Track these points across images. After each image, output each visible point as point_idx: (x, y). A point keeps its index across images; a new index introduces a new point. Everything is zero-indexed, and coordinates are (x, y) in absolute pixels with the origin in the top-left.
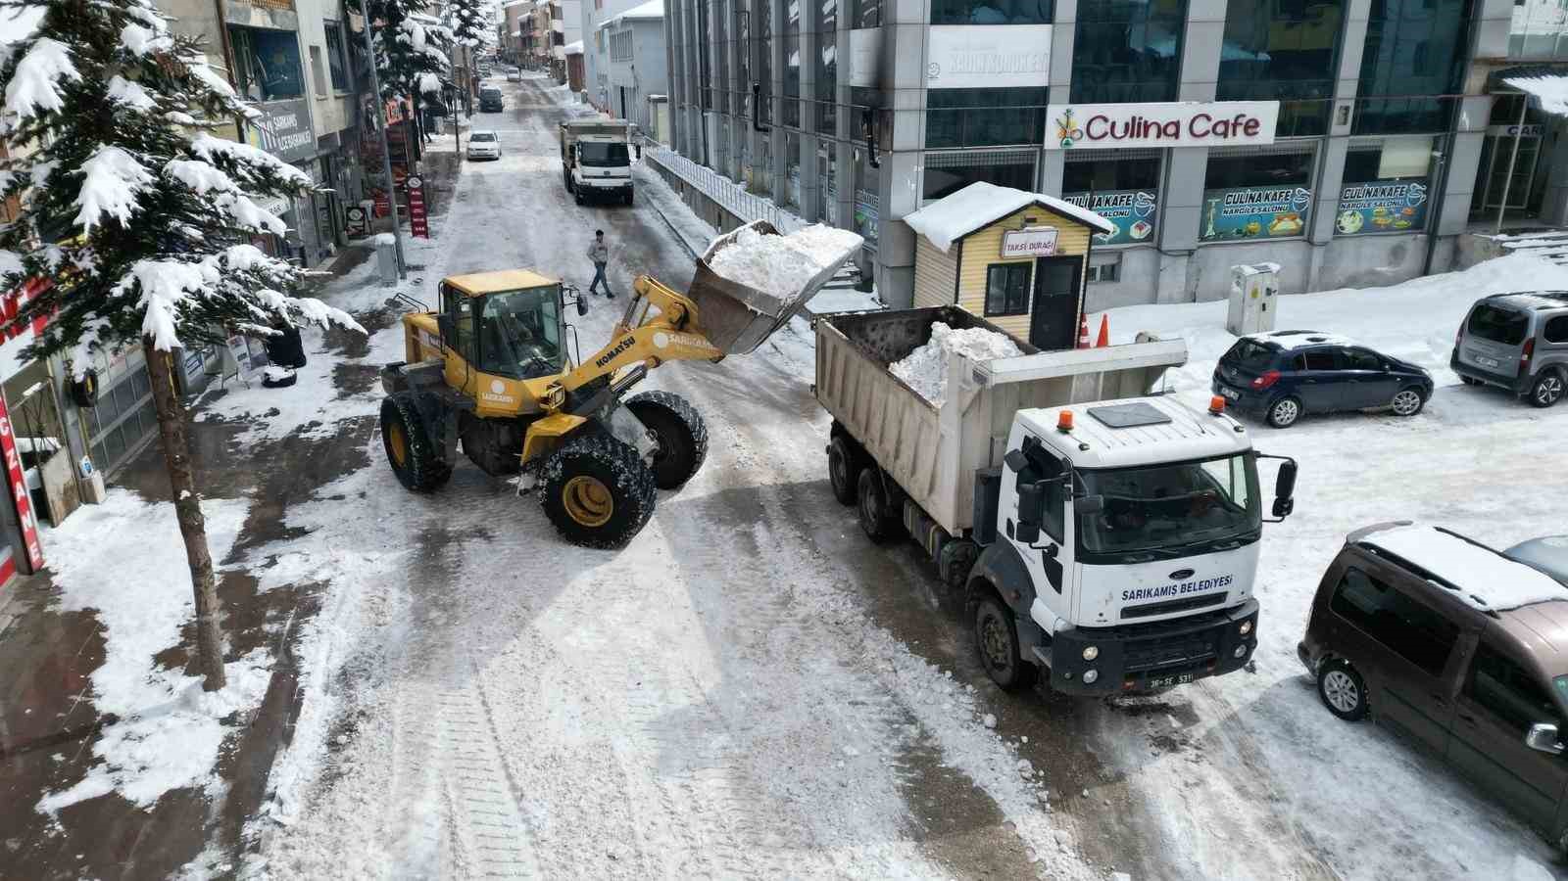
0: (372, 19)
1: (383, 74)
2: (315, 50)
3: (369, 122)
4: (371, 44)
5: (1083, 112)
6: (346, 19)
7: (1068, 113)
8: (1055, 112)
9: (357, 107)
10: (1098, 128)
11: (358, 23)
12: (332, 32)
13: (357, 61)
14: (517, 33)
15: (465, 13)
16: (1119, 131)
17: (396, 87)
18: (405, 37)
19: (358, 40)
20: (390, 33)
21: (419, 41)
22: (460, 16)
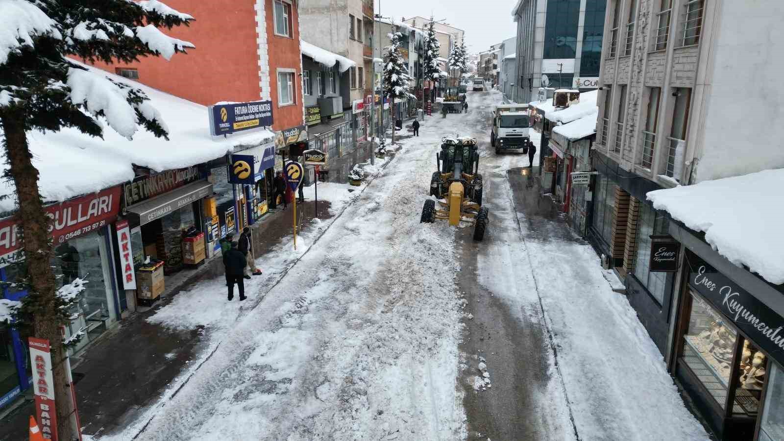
0: (425, 60)
1: (425, 73)
2: (411, 67)
3: (421, 86)
4: (424, 66)
5: (583, 79)
6: (419, 61)
7: (579, 79)
8: (575, 79)
9: (418, 82)
10: (587, 83)
11: (422, 61)
12: (415, 64)
13: (420, 70)
14: (484, 65)
15: (456, 58)
16: (593, 84)
17: (428, 77)
18: (432, 64)
19: (421, 65)
20: (429, 63)
21: (435, 65)
22: (455, 59)
